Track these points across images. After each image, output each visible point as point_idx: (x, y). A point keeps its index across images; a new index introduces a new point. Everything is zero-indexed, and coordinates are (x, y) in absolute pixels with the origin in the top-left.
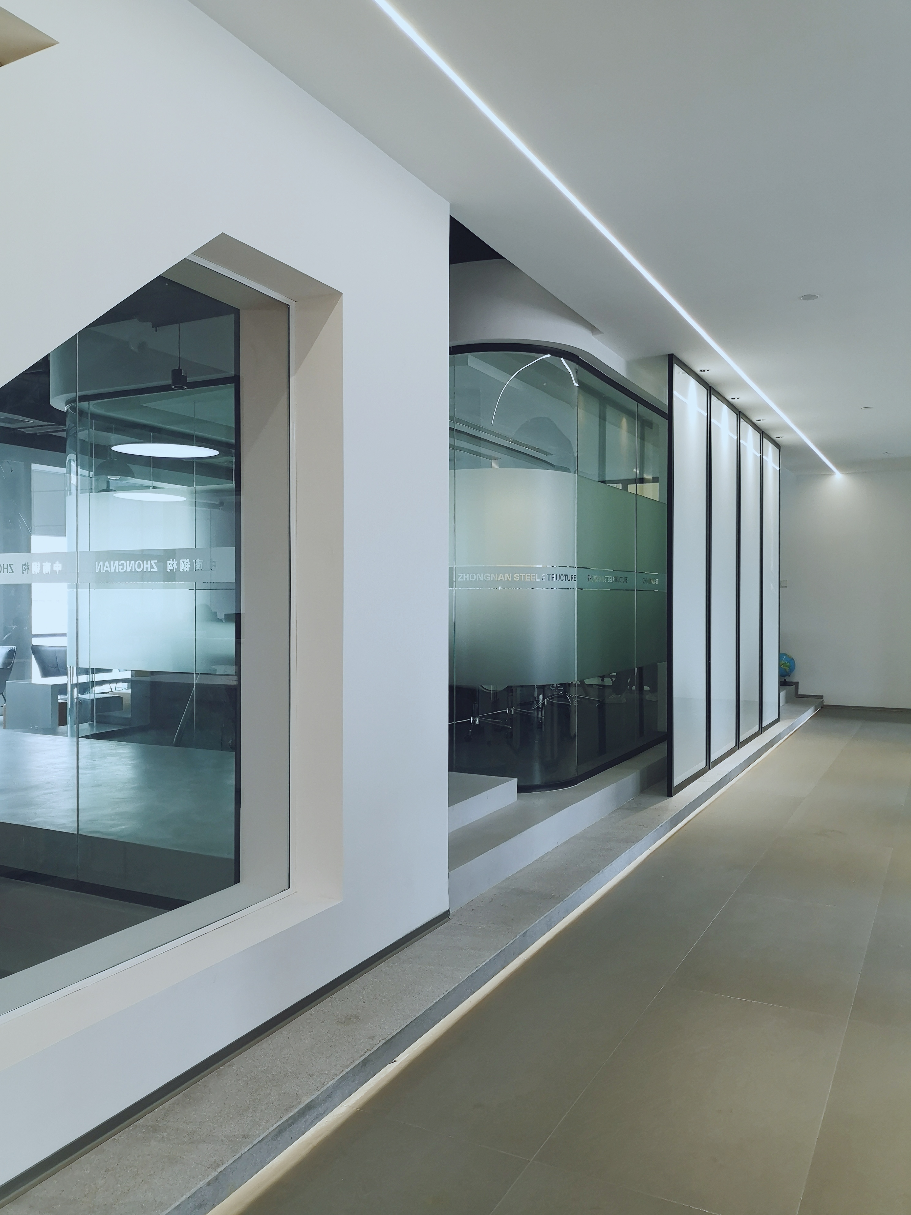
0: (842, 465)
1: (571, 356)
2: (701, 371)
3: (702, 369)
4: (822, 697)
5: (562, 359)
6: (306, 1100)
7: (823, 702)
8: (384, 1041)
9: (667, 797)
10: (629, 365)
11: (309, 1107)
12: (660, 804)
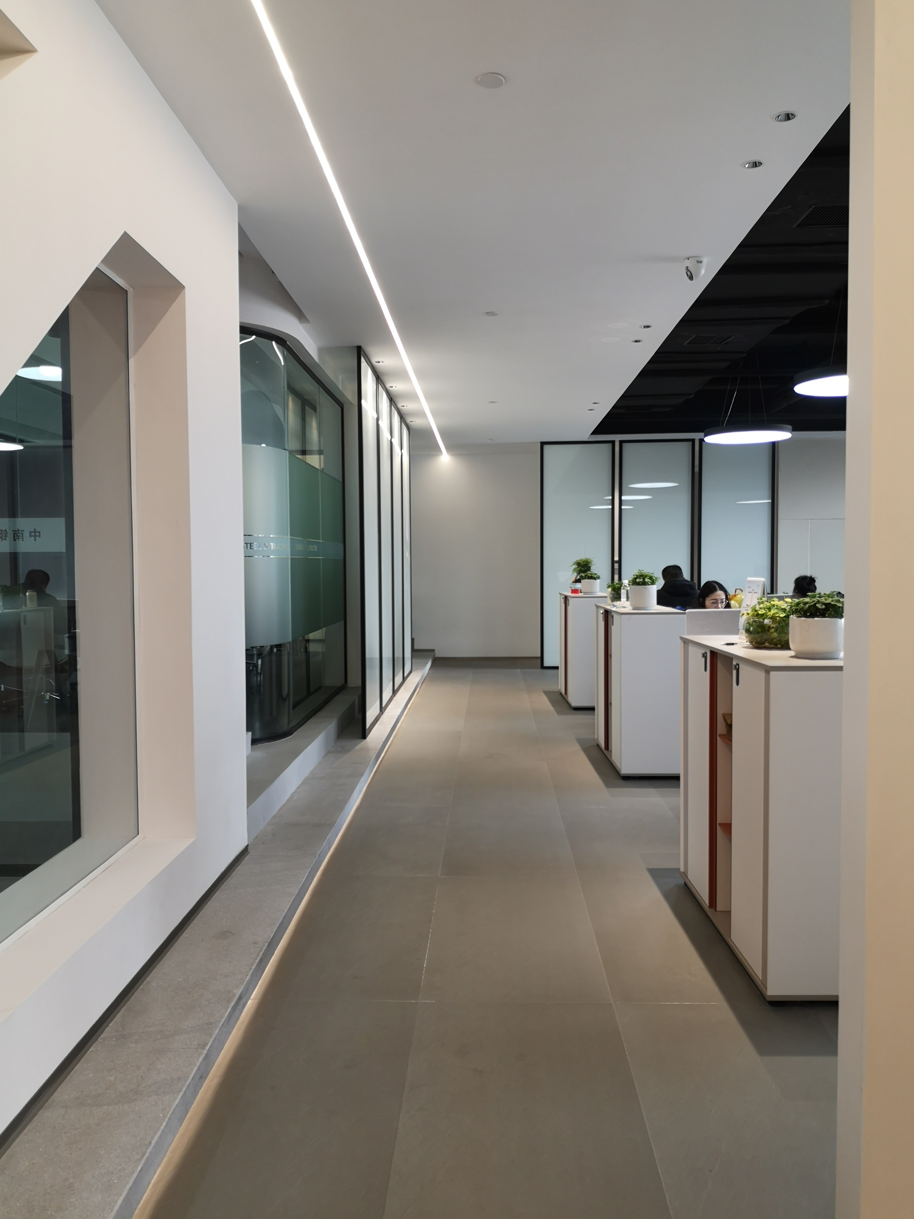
0: (450, 448)
1: (282, 340)
2: (377, 362)
3: (377, 360)
4: (433, 651)
5: (274, 343)
6: (238, 992)
7: (435, 655)
8: (266, 944)
9: (362, 740)
10: (320, 351)
11: (240, 998)
12: (359, 745)
